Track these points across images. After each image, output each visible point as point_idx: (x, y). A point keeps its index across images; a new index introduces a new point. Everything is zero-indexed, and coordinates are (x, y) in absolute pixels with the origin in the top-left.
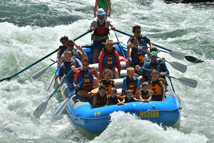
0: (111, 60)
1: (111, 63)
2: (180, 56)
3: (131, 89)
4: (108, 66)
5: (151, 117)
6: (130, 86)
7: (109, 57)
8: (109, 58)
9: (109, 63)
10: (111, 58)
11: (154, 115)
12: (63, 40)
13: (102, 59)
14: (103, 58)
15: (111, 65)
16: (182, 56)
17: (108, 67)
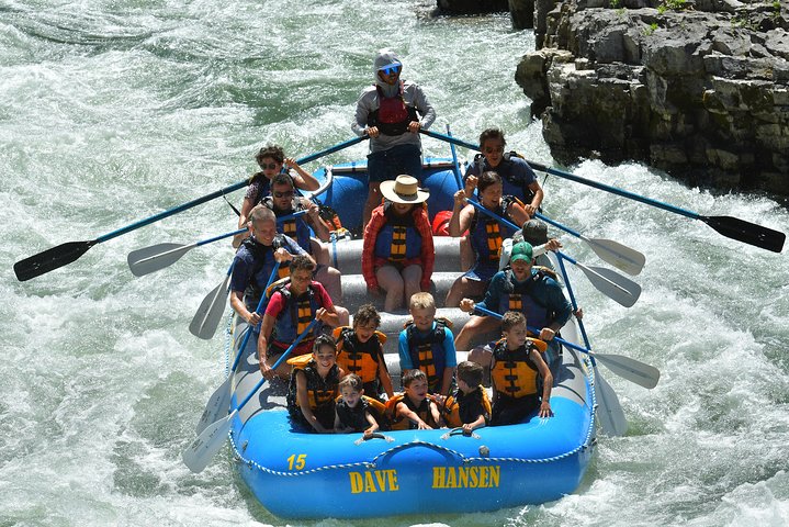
0: (402, 242)
1: (403, 249)
2: (626, 258)
3: (426, 363)
4: (391, 259)
5: (471, 486)
6: (422, 356)
7: (396, 231)
8: (396, 236)
9: (394, 249)
10: (403, 236)
11: (482, 481)
12: (264, 161)
13: (375, 234)
14: (378, 233)
15: (403, 256)
16: (632, 261)
17: (391, 263)
